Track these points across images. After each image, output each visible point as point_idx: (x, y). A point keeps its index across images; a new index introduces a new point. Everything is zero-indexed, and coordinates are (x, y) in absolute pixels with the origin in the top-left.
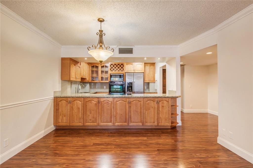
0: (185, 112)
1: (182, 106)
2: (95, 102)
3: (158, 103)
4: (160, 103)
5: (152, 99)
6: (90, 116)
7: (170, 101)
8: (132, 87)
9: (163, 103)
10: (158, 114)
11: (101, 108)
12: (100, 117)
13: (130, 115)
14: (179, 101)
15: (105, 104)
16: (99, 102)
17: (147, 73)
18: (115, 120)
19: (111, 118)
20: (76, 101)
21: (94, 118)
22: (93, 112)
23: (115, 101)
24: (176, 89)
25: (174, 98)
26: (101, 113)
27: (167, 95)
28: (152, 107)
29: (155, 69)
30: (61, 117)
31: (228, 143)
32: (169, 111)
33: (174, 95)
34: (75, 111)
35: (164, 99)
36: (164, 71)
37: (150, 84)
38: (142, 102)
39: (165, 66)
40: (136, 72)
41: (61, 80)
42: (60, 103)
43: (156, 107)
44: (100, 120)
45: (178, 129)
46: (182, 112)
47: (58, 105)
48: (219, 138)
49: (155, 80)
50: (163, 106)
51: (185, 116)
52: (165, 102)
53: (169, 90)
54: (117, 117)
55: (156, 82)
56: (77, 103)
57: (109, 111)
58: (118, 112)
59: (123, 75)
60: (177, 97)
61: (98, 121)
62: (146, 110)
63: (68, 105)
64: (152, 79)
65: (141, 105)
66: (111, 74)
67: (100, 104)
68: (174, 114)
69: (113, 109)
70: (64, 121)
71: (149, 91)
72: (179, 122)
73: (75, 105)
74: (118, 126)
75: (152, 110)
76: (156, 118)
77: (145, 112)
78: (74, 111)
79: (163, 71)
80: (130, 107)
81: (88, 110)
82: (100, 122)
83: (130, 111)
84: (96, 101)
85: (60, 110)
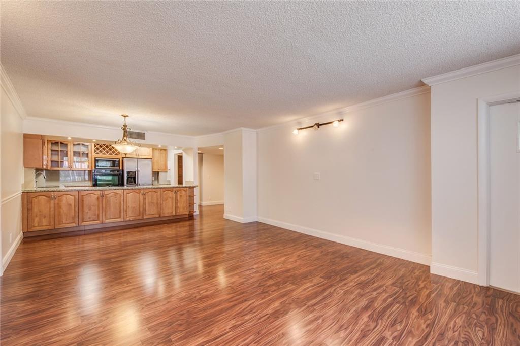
0: (203, 205)
1: (201, 200)
2: (97, 196)
3: (176, 193)
4: (178, 193)
5: (169, 189)
6: (89, 214)
7: (188, 191)
8: (134, 178)
9: (181, 193)
10: (176, 203)
11: (106, 202)
12: (104, 213)
13: (144, 207)
14: (196, 191)
15: (111, 198)
16: (102, 196)
17: (156, 159)
18: (125, 214)
19: (120, 212)
20: (65, 196)
21: (95, 215)
22: (93, 208)
23: (125, 193)
24: (193, 179)
25: (192, 188)
26: (106, 208)
27: (184, 185)
28: (170, 198)
29: (167, 154)
30: (37, 219)
31: (230, 215)
32: (187, 200)
33: (191, 185)
34: (64, 209)
35: (182, 189)
36: (180, 158)
37: (160, 173)
38: (159, 193)
39: (182, 153)
40: (141, 157)
41: (24, 168)
42: (35, 200)
43: (174, 197)
44: (104, 217)
45: (195, 217)
46: (200, 206)
47: (32, 203)
48: (225, 214)
49: (168, 168)
50: (181, 196)
51: (203, 209)
52: (183, 192)
53: (186, 181)
54: (128, 210)
55: (168, 171)
56: (66, 198)
57: (118, 206)
58: (129, 205)
59: (119, 161)
60: (195, 187)
61: (101, 219)
62: (163, 201)
63: (51, 202)
64: (163, 168)
65: (157, 197)
66: (96, 159)
67: (104, 198)
68: (191, 205)
69: (122, 203)
70: (44, 224)
71: (158, 182)
72: (197, 212)
73: (64, 202)
74: (130, 221)
75: (170, 200)
76: (174, 207)
77: (162, 203)
78: (62, 209)
79: (178, 158)
80: (144, 199)
81: (85, 206)
82: (104, 219)
83: (144, 204)
84: (99, 194)
85: (36, 210)
